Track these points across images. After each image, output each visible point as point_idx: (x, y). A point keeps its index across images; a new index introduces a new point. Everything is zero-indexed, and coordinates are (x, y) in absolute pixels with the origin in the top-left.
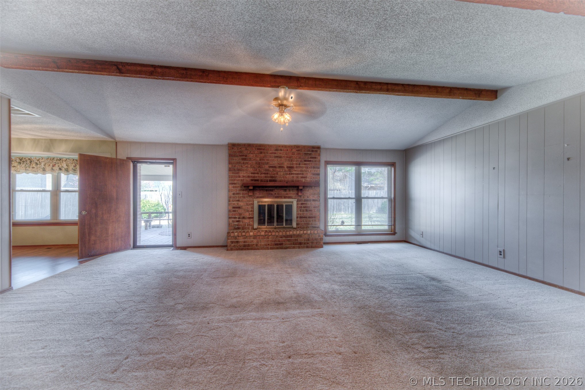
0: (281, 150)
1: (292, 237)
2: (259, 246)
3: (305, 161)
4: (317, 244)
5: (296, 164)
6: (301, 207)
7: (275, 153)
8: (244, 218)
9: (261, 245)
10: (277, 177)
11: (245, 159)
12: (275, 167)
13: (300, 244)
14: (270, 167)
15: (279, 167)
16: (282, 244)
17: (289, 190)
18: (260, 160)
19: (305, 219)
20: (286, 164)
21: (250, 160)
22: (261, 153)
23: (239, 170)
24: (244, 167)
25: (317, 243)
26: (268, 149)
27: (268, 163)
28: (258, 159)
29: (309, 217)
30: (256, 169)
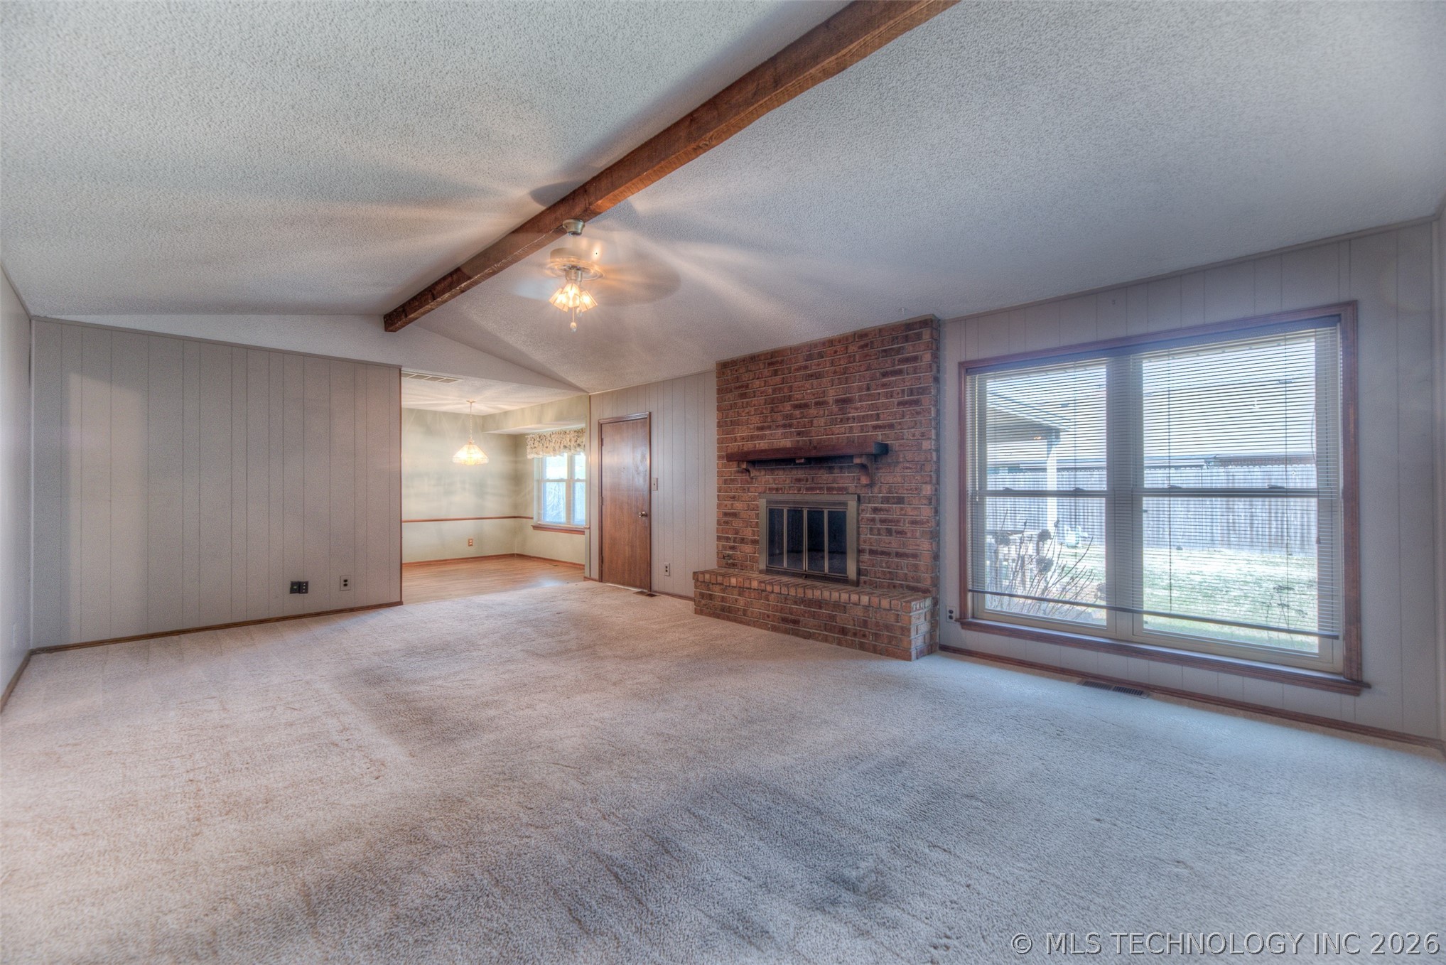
0: (821, 355)
1: (820, 608)
2: (750, 615)
3: (885, 375)
4: (890, 643)
5: (860, 389)
6: (873, 520)
7: (806, 367)
8: (742, 541)
9: (752, 612)
10: (810, 431)
11: (744, 396)
12: (806, 406)
13: (843, 631)
14: (796, 407)
15: (817, 404)
16: (796, 622)
17: (841, 468)
18: (774, 391)
19: (885, 558)
20: (832, 394)
21: (755, 396)
22: (775, 373)
23: (733, 423)
24: (743, 414)
25: (891, 639)
26: (790, 360)
27: (790, 398)
28: (770, 390)
29: (898, 555)
30: (767, 417)
